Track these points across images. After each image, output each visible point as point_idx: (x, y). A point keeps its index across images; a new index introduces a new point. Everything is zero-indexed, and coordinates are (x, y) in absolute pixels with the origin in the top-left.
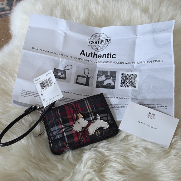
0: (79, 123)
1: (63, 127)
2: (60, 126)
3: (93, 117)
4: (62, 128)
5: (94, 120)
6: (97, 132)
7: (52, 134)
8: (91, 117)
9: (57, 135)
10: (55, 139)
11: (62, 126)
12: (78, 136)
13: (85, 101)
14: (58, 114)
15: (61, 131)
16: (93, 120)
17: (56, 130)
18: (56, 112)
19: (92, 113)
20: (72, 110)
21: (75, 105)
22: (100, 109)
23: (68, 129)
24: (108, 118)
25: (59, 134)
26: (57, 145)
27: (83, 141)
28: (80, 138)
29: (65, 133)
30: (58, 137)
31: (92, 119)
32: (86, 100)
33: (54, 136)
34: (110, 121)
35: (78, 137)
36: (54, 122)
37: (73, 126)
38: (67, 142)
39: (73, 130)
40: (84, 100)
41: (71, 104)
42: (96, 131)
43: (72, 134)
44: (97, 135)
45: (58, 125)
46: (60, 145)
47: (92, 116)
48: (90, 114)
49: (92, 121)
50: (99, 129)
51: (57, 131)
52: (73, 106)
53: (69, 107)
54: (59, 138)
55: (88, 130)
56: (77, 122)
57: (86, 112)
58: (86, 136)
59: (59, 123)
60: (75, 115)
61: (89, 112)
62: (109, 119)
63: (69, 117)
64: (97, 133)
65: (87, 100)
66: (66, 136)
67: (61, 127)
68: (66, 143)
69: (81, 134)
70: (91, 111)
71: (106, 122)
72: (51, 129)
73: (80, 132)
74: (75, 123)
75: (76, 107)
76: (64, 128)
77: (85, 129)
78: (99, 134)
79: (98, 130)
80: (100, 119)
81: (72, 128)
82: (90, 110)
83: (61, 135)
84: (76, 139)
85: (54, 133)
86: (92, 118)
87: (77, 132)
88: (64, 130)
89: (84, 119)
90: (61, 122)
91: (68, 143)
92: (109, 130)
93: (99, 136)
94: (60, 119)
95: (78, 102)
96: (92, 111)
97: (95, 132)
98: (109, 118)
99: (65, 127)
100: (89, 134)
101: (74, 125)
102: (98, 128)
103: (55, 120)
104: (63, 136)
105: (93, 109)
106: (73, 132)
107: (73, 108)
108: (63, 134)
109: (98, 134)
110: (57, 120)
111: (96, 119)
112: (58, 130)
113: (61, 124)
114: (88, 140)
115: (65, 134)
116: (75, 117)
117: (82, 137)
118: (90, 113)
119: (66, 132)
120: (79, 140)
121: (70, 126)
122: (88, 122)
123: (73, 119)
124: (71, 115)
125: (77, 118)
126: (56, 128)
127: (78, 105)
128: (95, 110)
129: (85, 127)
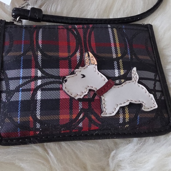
1: (39, 74)
2: (33, 70)
3: (122, 72)
4: (36, 78)
5: (123, 81)
6: (124, 113)
7: (7, 85)
8: (116, 71)
9: (17, 90)
10: (9, 100)
11: (37, 72)
12: (71, 108)
13: (110, 30)
14: (37, 41)
15: (32, 85)
16: (120, 78)
17: (18, 78)
18: (35, 34)
19: (121, 61)
20: (73, 40)
21: (85, 34)
22: (140, 57)
23: (51, 83)
25: (23, 90)
26: (10, 118)
27: (81, 125)
28: (74, 117)
29: (39, 93)
30: (20, 97)
31: (117, 75)
32: (112, 28)
33: (10, 93)
35: (71, 113)
36: (20, 56)
37: (66, 81)
38: (39, 117)
39: (61, 89)
40: (109, 26)
41: (75, 28)
42: (123, 108)
43: (58, 100)
44: (121, 121)
45: (27, 65)
46: (18, 120)
47: (119, 69)
48: (115, 63)
49: (117, 82)
50: (131, 105)
51: (21, 82)
52: (79, 33)
53: (68, 33)
54: (22, 101)
55: (100, 101)
56: (79, 71)
57: (107, 55)
58: (93, 117)
59: (33, 63)
60: (78, 54)
62: (157, 88)
63: (63, 54)
64: (121, 116)
65: (115, 30)
66: (42, 101)
67: (33, 74)
68: (36, 120)
70: (119, 55)
71: (150, 93)
72: (7, 72)
73: (79, 100)
74: (73, 73)
75: (85, 38)
76: (40, 78)
77: (95, 95)
78: (127, 120)
80: (139, 82)
81: (61, 83)
82: (117, 53)
83: (28, 96)
84: (64, 117)
85: (13, 85)
86: (119, 73)
87: (72, 99)
88: (39, 82)
89: (99, 69)
90: (37, 62)
91: (40, 122)
92: (153, 115)
93: (124, 123)
94: (39, 54)
95: (93, 28)
96: (121, 57)
97: (118, 111)
99: (46, 76)
100: (101, 112)
101: (70, 79)
102: (128, 103)
103: (25, 52)
104: (33, 100)
105: (124, 53)
106: (62, 96)
107: (77, 37)
108: (35, 94)
109: (124, 119)
110: (30, 53)
111: (127, 78)
112: (24, 78)
113: (37, 67)
114: (93, 127)
115: (39, 95)
116: (78, 58)
117: (81, 116)
118: (117, 59)
119: (42, 90)
120: (72, 121)
121: (59, 77)
122: (107, 80)
123: (70, 62)
124: (69, 52)
125: (82, 64)
126: (21, 72)
127: (90, 34)
128: (130, 56)
129: (96, 90)
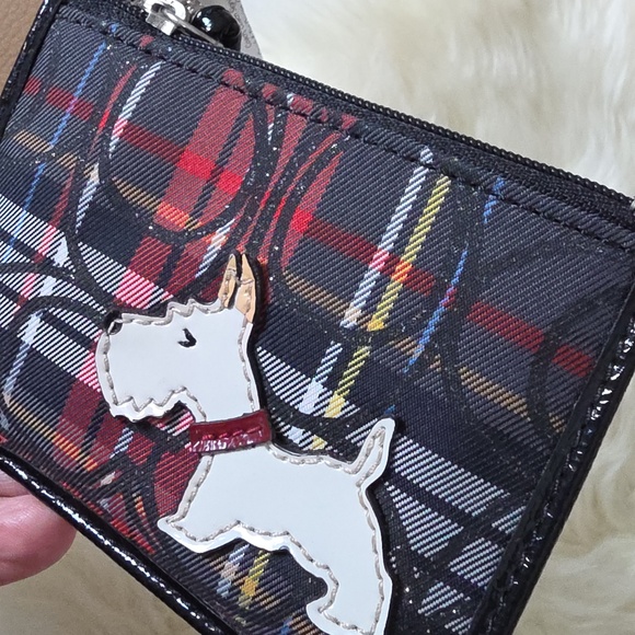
0: (191, 341)
1: (61, 257)
2: (51, 231)
3: (336, 407)
4: (46, 266)
5: (319, 443)
8: (315, 388)
12: (93, 431)
14: (113, 119)
16: (311, 423)
17: (7, 237)
18: (122, 83)
19: (364, 351)
20: (241, 165)
24: (455, 547)
29: (35, 321)
31: (306, 407)
32: (435, 169)
34: (440, 597)
38: (7, 398)
40: (426, 154)
41: (282, 107)
44: (223, 590)
47: (331, 384)
48: (335, 349)
50: (283, 561)
51: (8, 254)
52: (278, 139)
53: (240, 122)
57: (323, 299)
58: (140, 506)
59: (61, 206)
60: (218, 239)
61: (351, 317)
63: (172, 214)
64: (228, 574)
65: (444, 183)
66: (32, 352)
69: (124, 443)
70: (376, 324)
76: (59, 273)
78: (244, 602)
79: (259, 566)
81: (102, 327)
82: (369, 309)
86: (322, 403)
96: (380, 339)
98: (478, 562)
103: (59, 150)
105: (402, 324)
107: (264, 155)
108: (20, 319)
110: (69, 160)
112: (20, 246)
113: (65, 225)
115: (32, 330)
117: (108, 479)
118: (357, 336)
119: (48, 319)
121: (104, 297)
122: (255, 405)
123: (176, 253)
124: (196, 214)
128: (418, 352)
129: (199, 419)
